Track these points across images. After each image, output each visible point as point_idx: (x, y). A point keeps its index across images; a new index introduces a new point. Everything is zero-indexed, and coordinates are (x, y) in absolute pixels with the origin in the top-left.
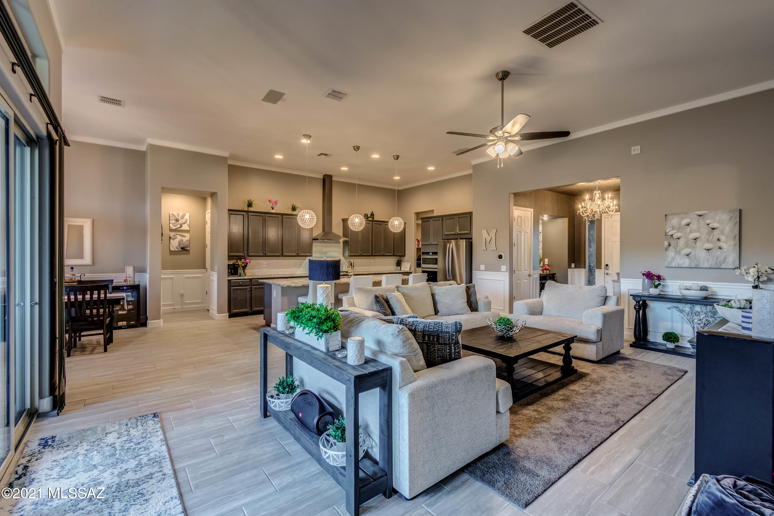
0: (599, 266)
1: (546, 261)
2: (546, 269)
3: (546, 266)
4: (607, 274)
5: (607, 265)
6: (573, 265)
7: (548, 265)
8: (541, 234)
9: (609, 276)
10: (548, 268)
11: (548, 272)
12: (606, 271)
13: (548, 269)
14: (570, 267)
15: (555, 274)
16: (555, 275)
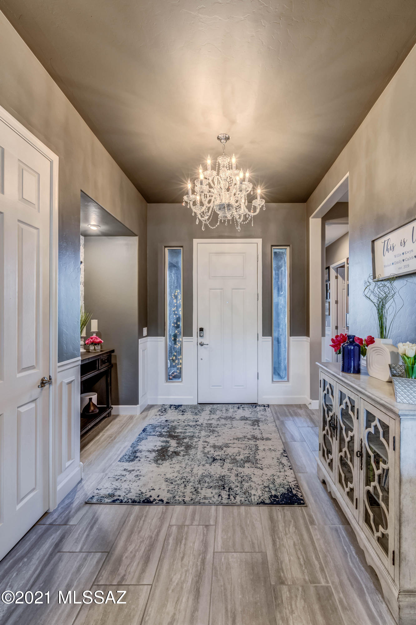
0: (188, 332)
1: (94, 325)
2: (94, 344)
3: (94, 335)
4: (202, 345)
5: (201, 330)
6: (145, 330)
7: (98, 334)
8: (83, 264)
9: (205, 348)
10: (99, 340)
11: (98, 348)
12: (200, 340)
13: (99, 343)
14: (141, 335)
15: (113, 351)
16: (112, 354)
